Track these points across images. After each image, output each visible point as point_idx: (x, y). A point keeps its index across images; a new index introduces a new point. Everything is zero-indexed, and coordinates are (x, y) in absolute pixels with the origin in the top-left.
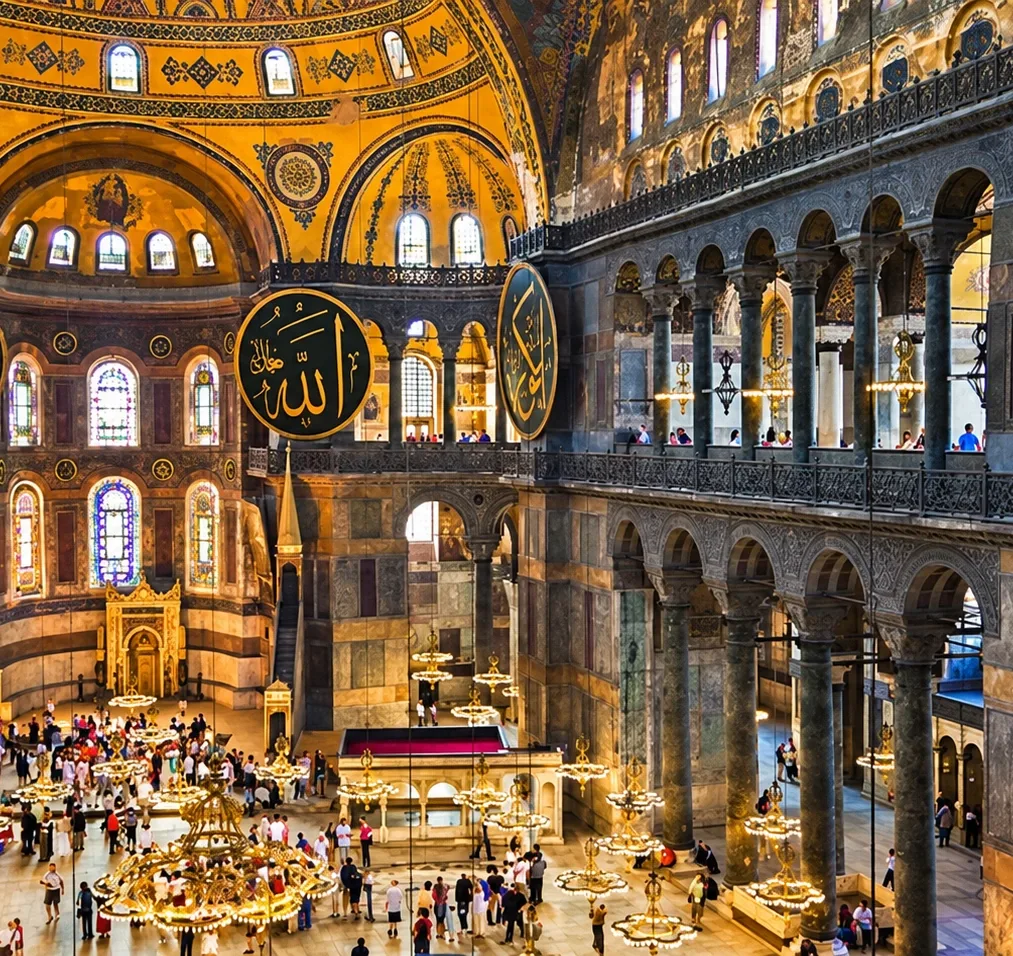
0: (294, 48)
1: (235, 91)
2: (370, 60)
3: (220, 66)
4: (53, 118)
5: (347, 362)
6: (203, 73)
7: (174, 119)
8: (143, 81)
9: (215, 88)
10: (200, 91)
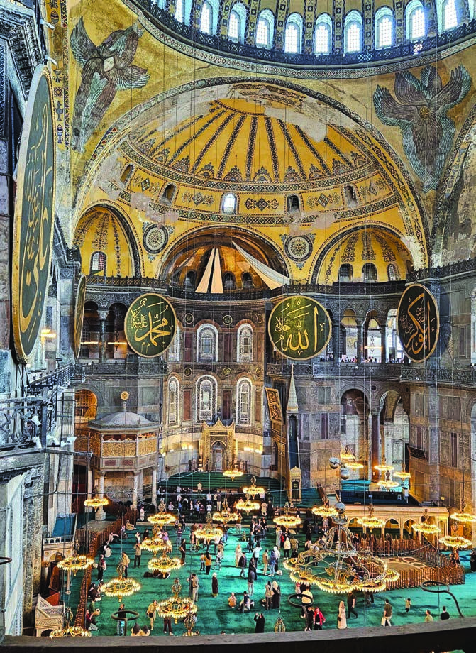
0: (303, 194)
1: (276, 212)
2: (337, 198)
3: (269, 201)
4: (199, 224)
5: (319, 328)
6: (262, 204)
7: (249, 224)
8: (237, 208)
9: (266, 211)
10: (260, 212)
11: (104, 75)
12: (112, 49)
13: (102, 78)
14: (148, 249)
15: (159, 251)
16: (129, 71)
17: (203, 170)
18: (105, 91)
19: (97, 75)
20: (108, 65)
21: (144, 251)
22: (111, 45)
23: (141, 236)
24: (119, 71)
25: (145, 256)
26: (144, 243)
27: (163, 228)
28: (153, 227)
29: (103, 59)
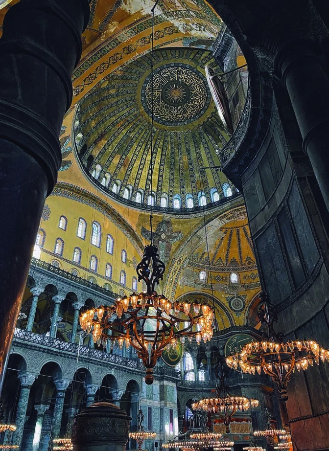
11: (163, 240)
12: (162, 230)
13: (163, 242)
14: (234, 311)
15: (242, 310)
16: (174, 235)
17: (246, 261)
18: (167, 246)
19: (160, 242)
20: (163, 236)
21: (232, 311)
22: (160, 229)
23: (227, 305)
24: (169, 237)
25: (234, 315)
26: (231, 308)
27: (239, 297)
28: (233, 298)
29: (160, 235)
